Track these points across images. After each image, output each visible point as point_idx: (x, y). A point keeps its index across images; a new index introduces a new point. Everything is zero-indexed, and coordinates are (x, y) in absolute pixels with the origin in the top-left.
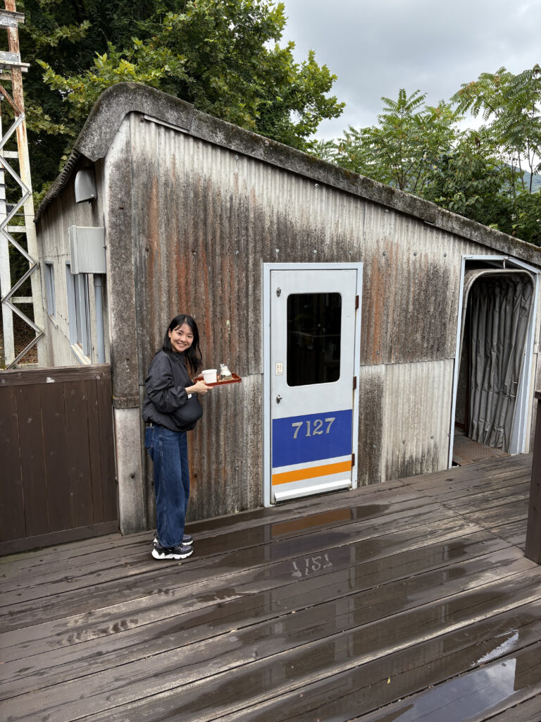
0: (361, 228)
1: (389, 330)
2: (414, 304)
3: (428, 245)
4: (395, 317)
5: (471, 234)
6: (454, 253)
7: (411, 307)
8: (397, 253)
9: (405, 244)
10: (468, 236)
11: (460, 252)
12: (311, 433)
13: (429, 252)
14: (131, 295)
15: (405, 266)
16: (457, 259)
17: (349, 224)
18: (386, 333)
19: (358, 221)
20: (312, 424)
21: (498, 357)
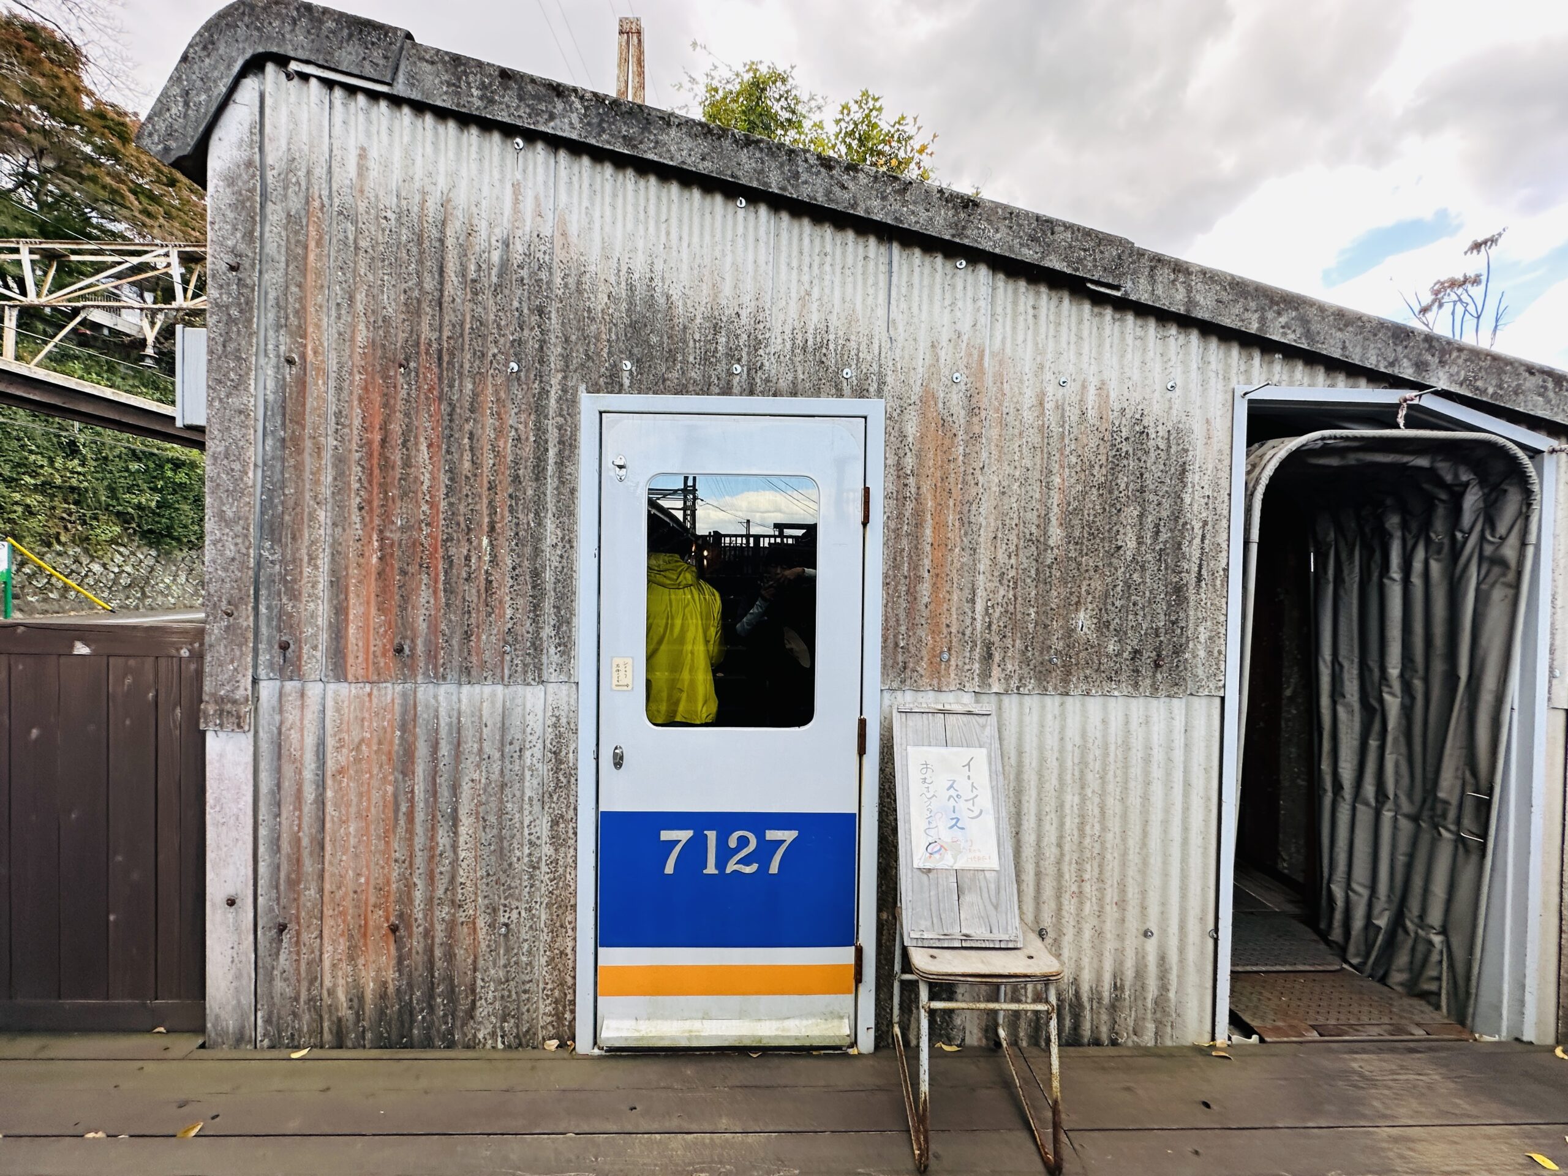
0: (881, 312)
1: (980, 592)
2: (1066, 524)
3: (1110, 359)
4: (1001, 557)
5: (1262, 320)
6: (1204, 383)
7: (1056, 534)
8: (999, 379)
9: (1028, 356)
10: (1254, 328)
11: (1227, 379)
12: (721, 864)
13: (1112, 376)
14: (245, 465)
15: (1028, 416)
16: (1217, 398)
17: (844, 301)
18: (973, 601)
19: (871, 291)
20: (722, 842)
21: (1407, 711)
